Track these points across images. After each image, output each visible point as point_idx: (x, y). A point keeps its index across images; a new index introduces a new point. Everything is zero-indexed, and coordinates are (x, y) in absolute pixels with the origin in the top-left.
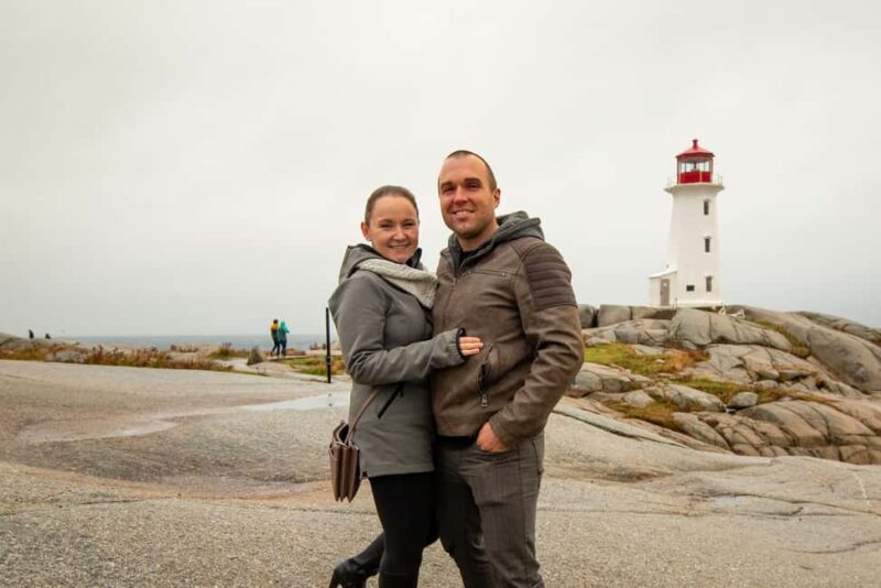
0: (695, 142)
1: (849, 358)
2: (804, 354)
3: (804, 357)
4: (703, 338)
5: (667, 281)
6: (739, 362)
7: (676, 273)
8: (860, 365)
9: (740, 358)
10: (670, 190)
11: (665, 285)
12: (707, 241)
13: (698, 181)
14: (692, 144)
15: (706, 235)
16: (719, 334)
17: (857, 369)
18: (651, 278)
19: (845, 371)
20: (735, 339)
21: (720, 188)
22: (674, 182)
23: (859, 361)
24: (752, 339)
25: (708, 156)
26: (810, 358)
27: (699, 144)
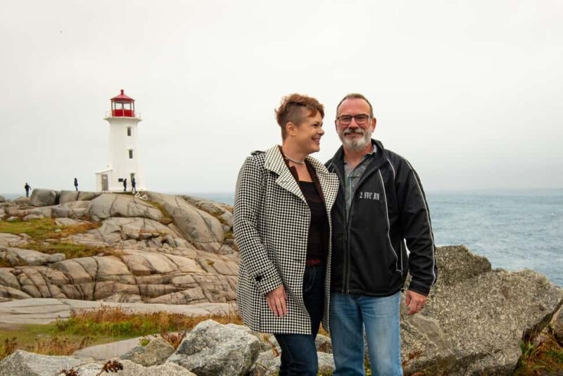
0: (122, 91)
1: (190, 225)
2: (167, 222)
3: (166, 224)
4: (105, 214)
5: (106, 176)
6: (120, 229)
7: (111, 170)
8: (194, 229)
9: (121, 226)
10: (108, 119)
11: (105, 178)
12: (131, 152)
13: (122, 115)
14: (120, 92)
15: (129, 148)
16: (117, 211)
17: (193, 231)
18: (97, 174)
19: (187, 232)
20: (125, 214)
21: (139, 120)
22: (109, 115)
23: (195, 226)
24: (137, 214)
25: (130, 101)
26: (170, 225)
27: (125, 93)
